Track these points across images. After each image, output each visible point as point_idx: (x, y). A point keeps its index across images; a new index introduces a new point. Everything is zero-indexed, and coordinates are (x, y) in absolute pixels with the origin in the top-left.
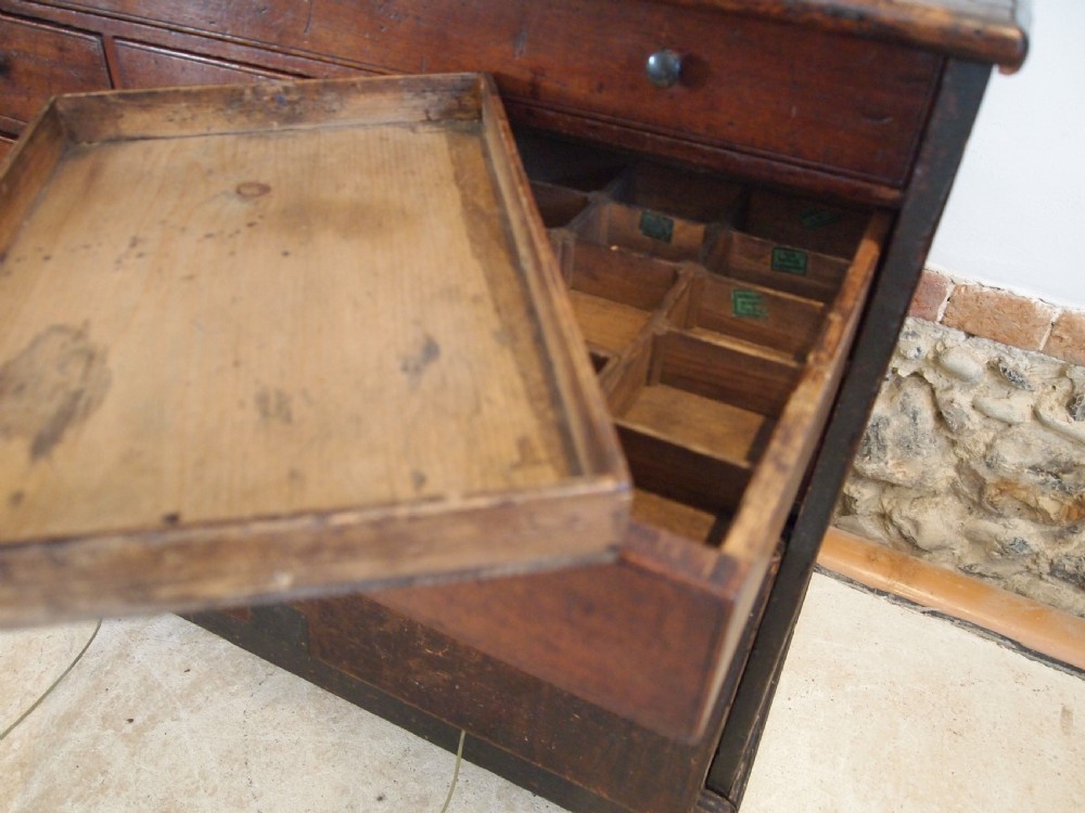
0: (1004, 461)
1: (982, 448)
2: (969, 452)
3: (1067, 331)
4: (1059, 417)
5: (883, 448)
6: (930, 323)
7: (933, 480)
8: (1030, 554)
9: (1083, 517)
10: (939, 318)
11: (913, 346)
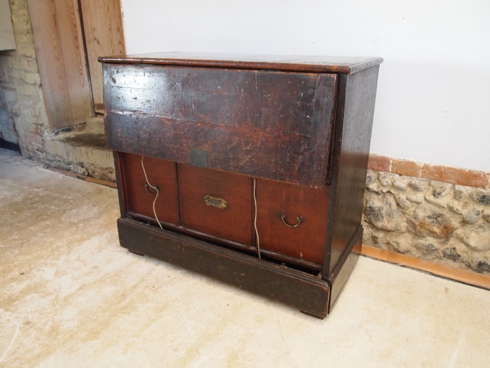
0: (419, 216)
1: (412, 213)
3: (426, 170)
4: (431, 198)
5: (382, 217)
6: (388, 173)
7: (400, 227)
8: (436, 250)
9: (447, 232)
10: (390, 171)
11: (384, 182)
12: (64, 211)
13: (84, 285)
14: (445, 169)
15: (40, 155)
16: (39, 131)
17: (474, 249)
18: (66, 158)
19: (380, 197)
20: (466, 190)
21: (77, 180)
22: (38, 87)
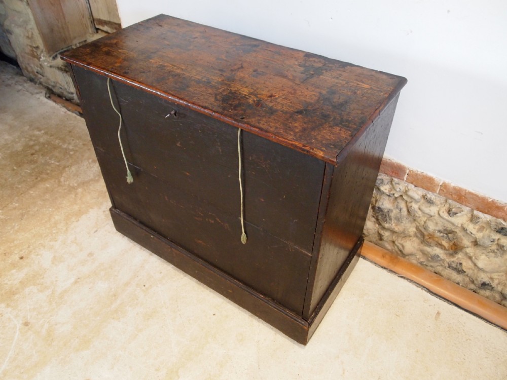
0: (429, 228)
1: (423, 223)
2: (419, 223)
3: (445, 188)
4: (445, 215)
5: (391, 219)
6: (402, 181)
7: (408, 231)
8: (441, 260)
10: (405, 180)
11: (398, 187)
12: (65, 167)
13: (79, 278)
14: (465, 193)
15: (41, 78)
16: (35, 54)
19: (392, 199)
20: (485, 217)
21: (79, 117)
22: (25, 4)
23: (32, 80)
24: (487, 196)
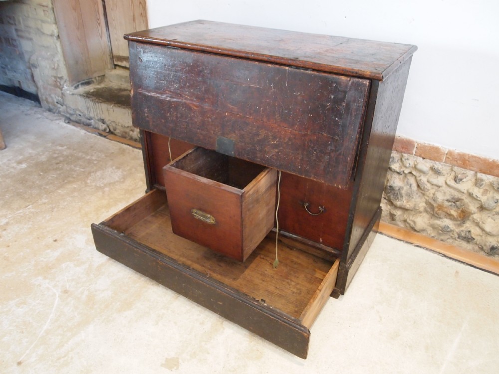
0: (438, 198)
1: (432, 195)
2: (428, 197)
3: (450, 156)
4: (452, 183)
5: (402, 197)
6: (411, 155)
7: (419, 207)
8: (451, 231)
9: (464, 216)
10: (414, 153)
11: (407, 163)
12: (89, 173)
14: (469, 157)
15: (60, 108)
16: (58, 84)
17: (488, 234)
18: (86, 113)
19: (401, 177)
20: (488, 178)
21: (99, 137)
22: (55, 38)
23: (50, 110)
24: (488, 157)
